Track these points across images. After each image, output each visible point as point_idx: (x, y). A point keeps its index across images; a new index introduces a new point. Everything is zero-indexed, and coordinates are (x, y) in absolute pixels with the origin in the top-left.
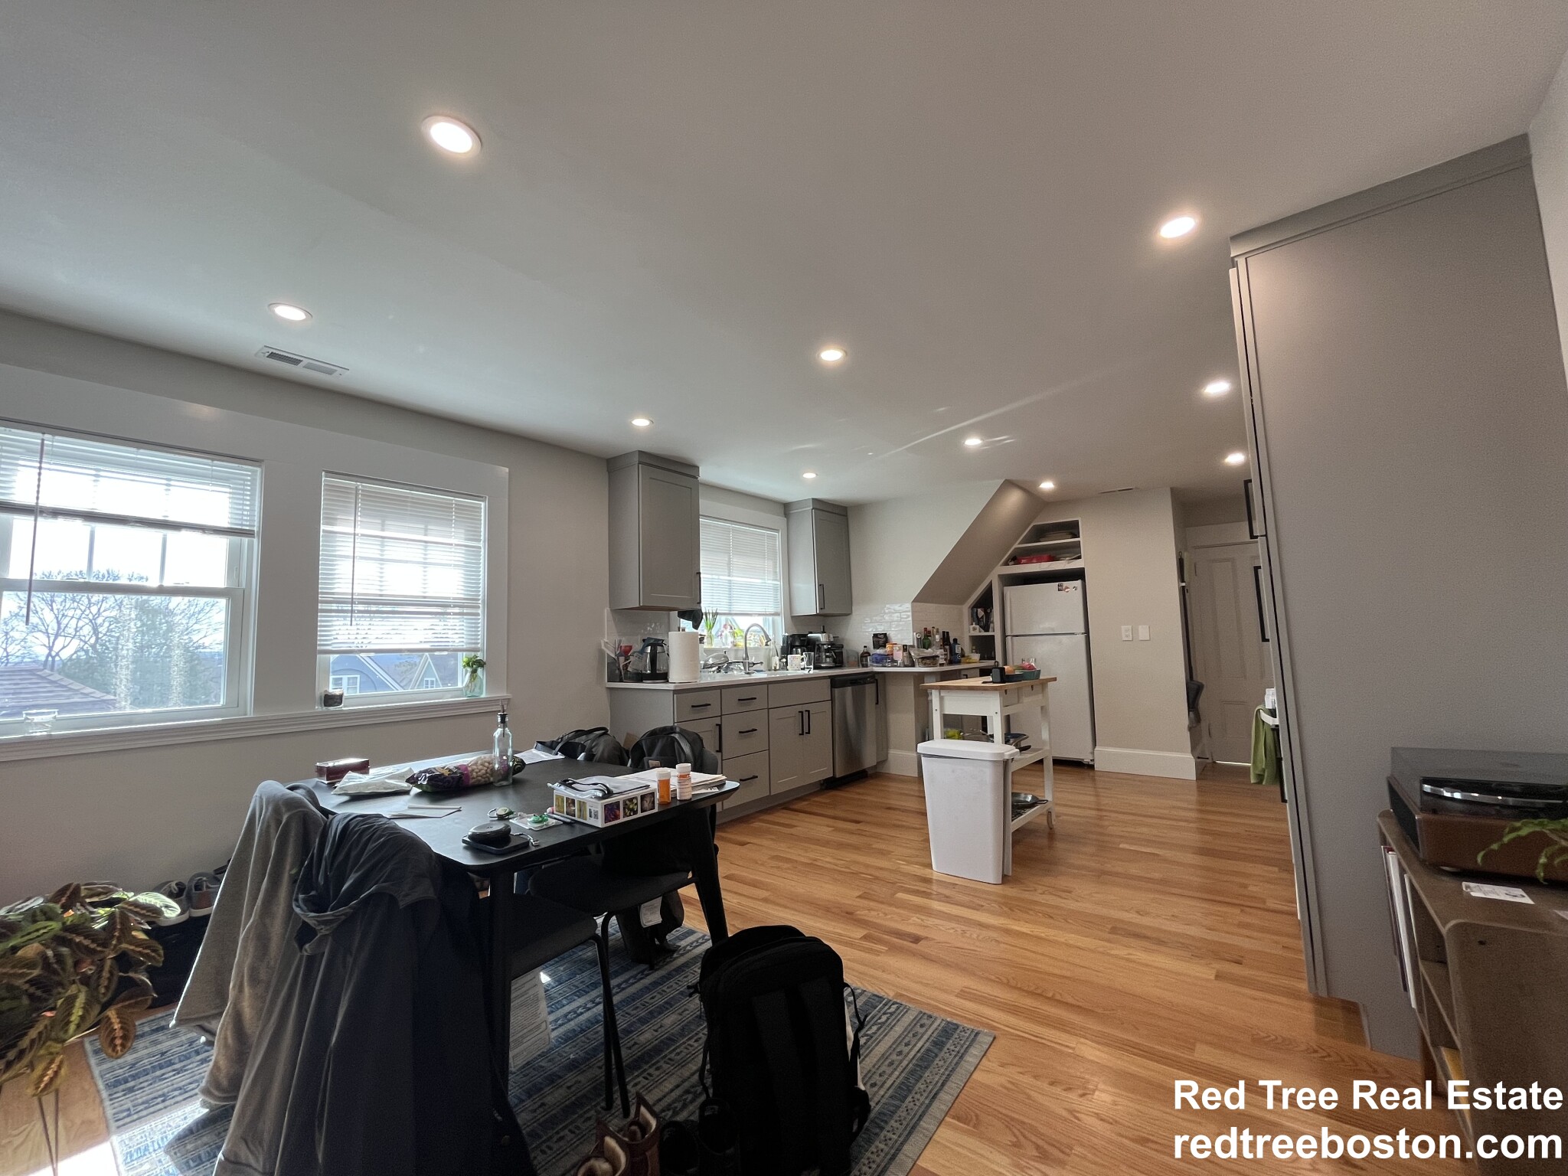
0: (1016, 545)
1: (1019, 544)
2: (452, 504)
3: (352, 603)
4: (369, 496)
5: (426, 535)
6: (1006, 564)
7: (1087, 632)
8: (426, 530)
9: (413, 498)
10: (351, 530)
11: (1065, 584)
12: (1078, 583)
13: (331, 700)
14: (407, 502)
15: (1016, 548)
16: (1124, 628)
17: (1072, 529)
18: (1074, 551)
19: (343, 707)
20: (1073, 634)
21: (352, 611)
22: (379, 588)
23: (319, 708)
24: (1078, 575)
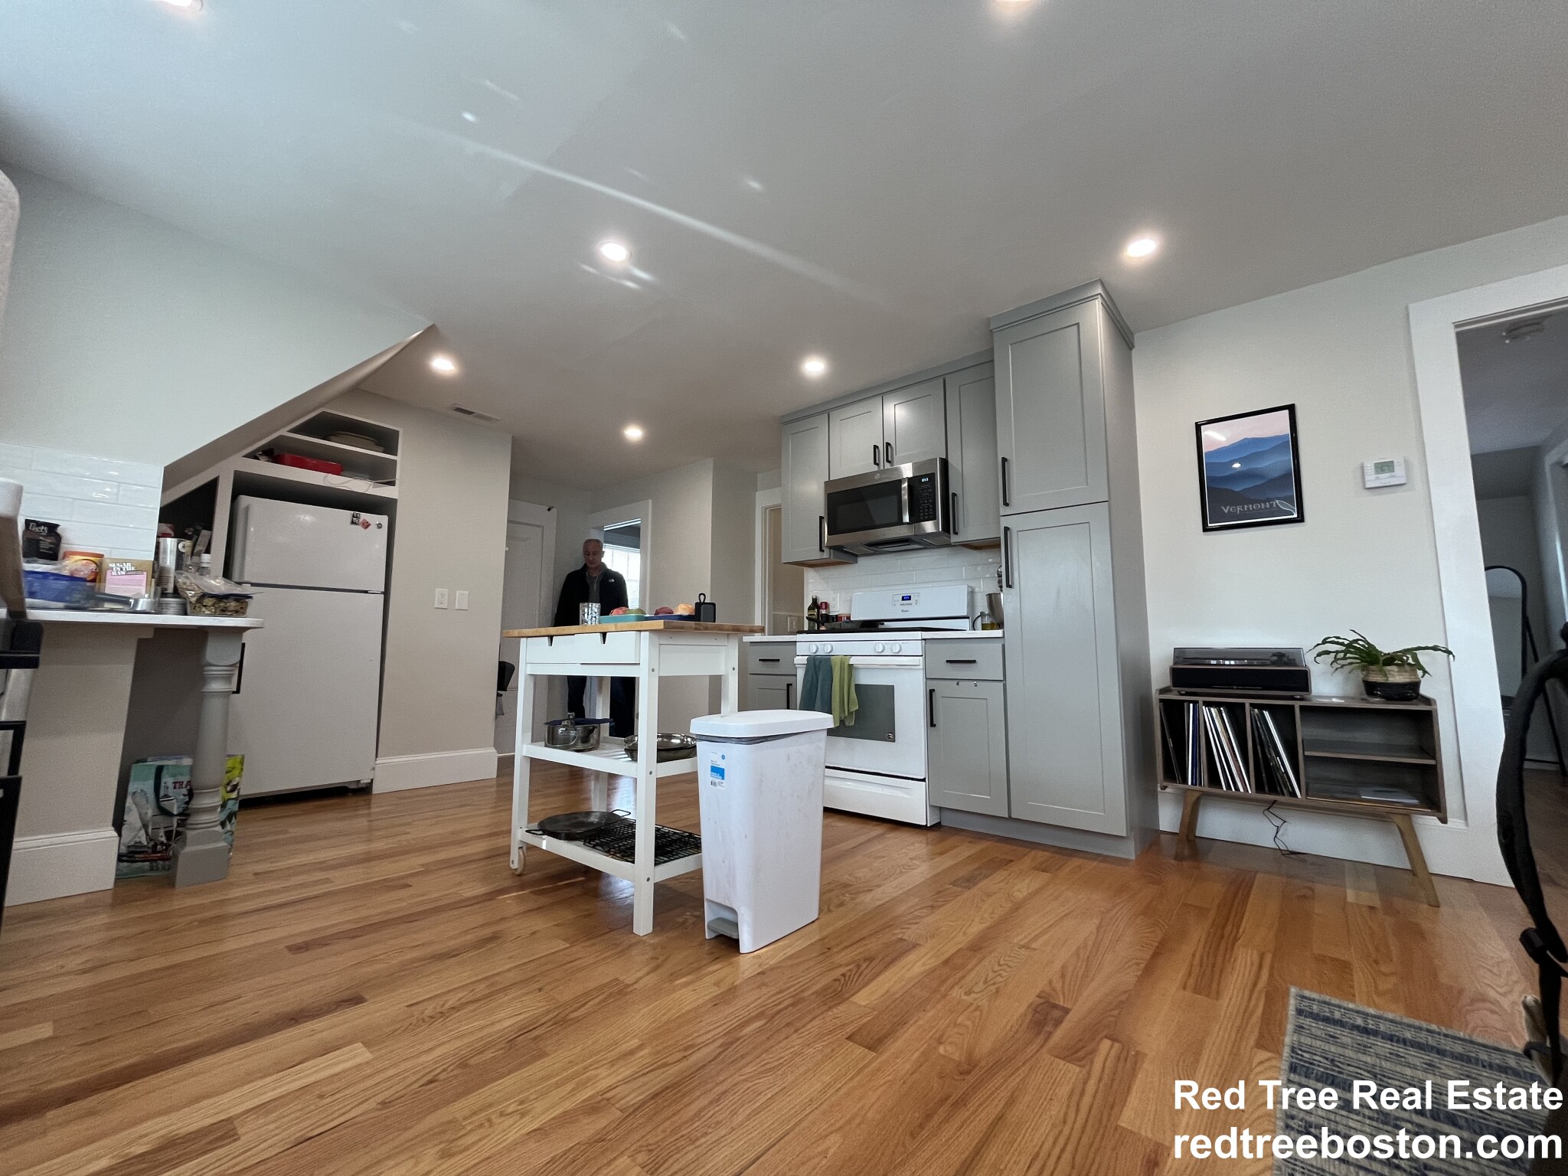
0: (284, 432)
1: (290, 431)
6: (253, 456)
7: (386, 593)
11: (364, 516)
12: (384, 520)
15: (281, 437)
16: (438, 591)
17: (386, 440)
18: (383, 473)
20: (366, 592)
24: (383, 507)
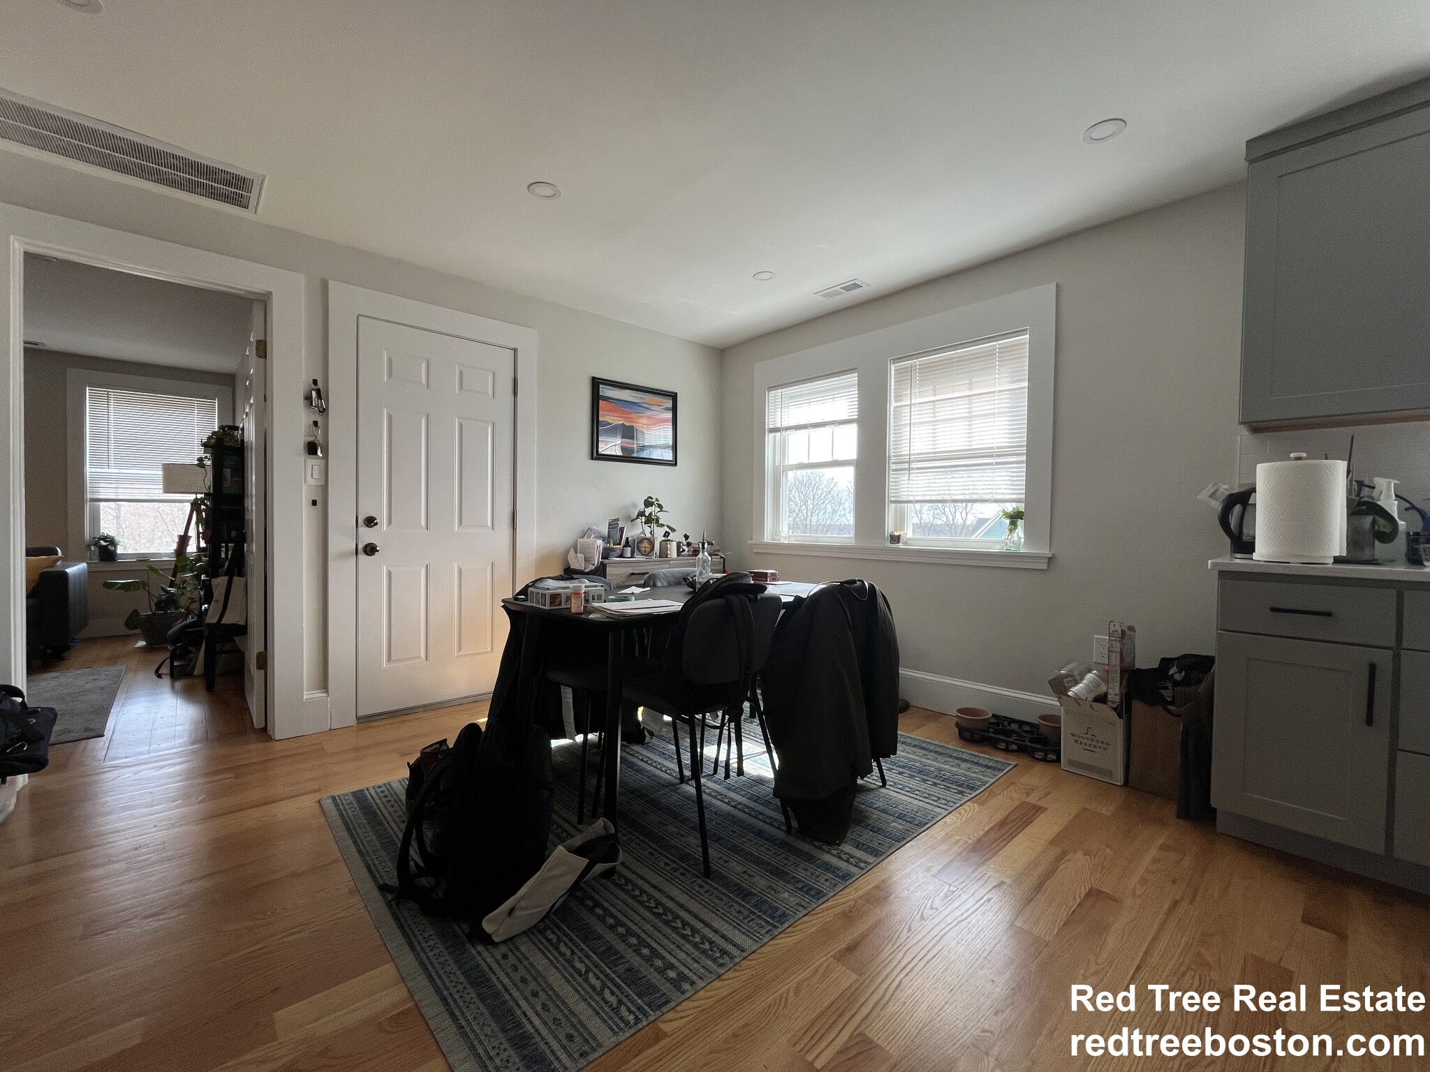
2: (996, 349)
3: (909, 462)
4: (923, 368)
5: (971, 389)
8: (970, 384)
9: (957, 357)
10: (908, 403)
13: (895, 539)
14: (953, 362)
19: (901, 545)
21: (909, 469)
22: (932, 447)
23: (888, 545)
